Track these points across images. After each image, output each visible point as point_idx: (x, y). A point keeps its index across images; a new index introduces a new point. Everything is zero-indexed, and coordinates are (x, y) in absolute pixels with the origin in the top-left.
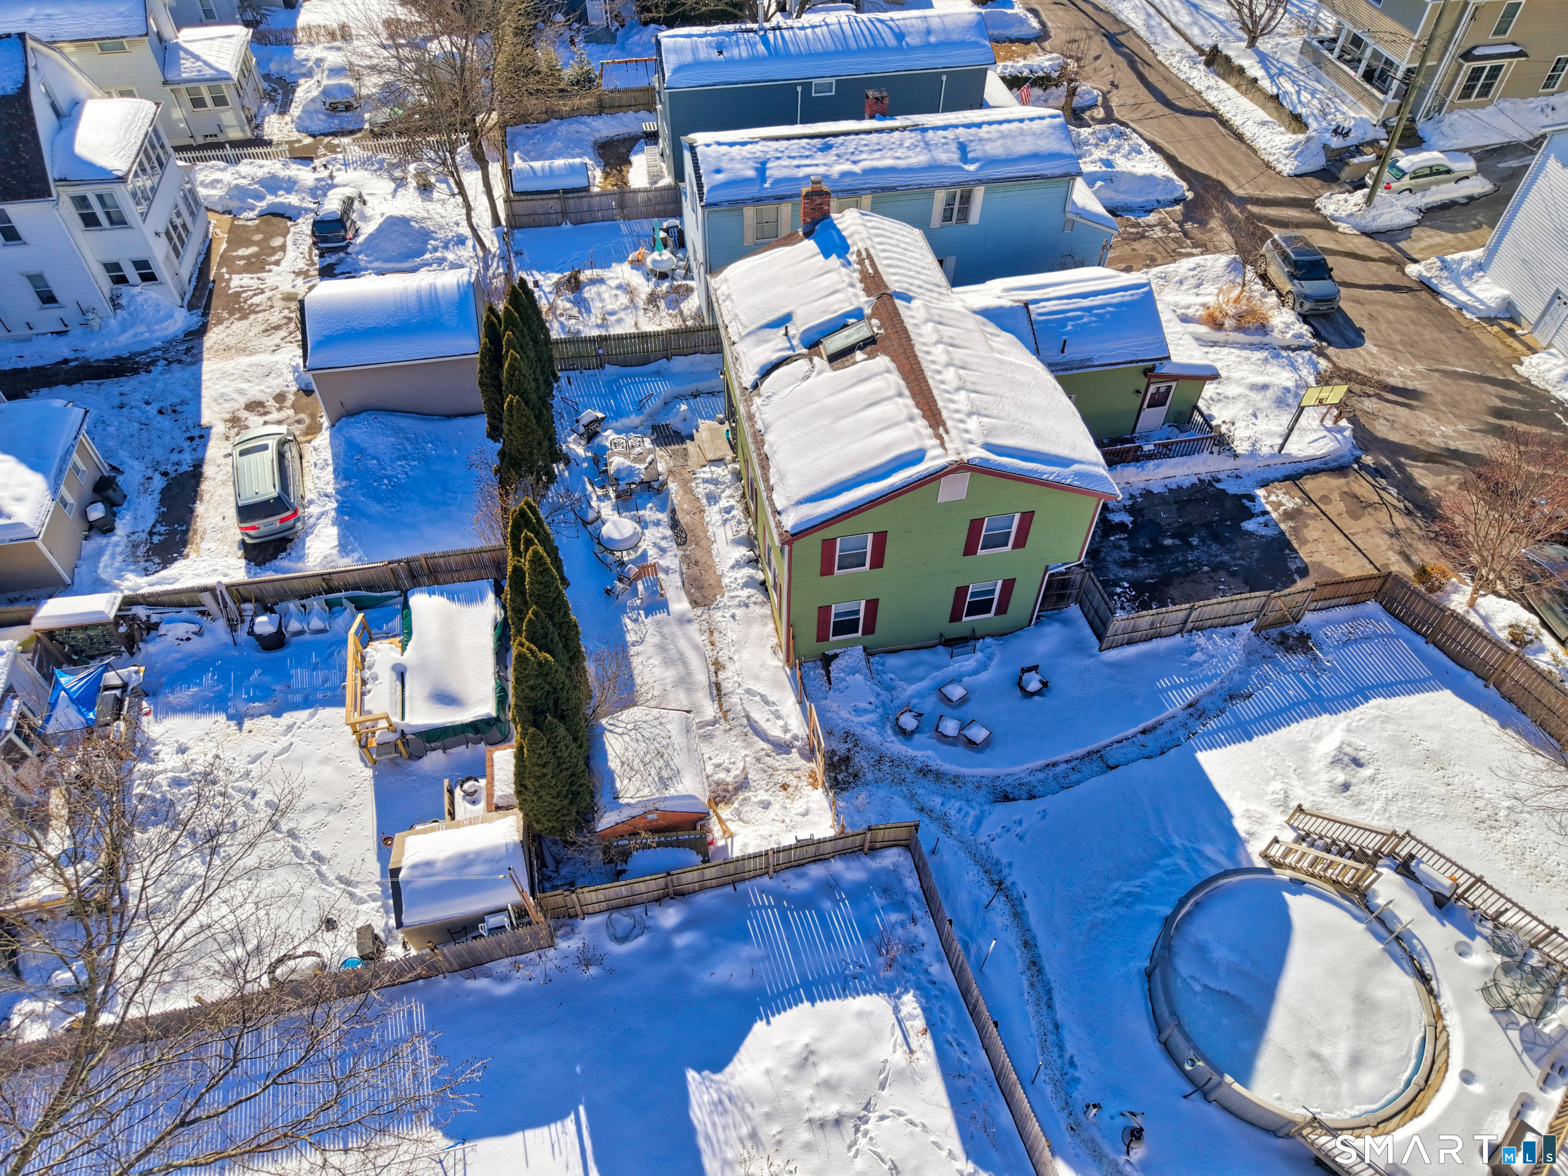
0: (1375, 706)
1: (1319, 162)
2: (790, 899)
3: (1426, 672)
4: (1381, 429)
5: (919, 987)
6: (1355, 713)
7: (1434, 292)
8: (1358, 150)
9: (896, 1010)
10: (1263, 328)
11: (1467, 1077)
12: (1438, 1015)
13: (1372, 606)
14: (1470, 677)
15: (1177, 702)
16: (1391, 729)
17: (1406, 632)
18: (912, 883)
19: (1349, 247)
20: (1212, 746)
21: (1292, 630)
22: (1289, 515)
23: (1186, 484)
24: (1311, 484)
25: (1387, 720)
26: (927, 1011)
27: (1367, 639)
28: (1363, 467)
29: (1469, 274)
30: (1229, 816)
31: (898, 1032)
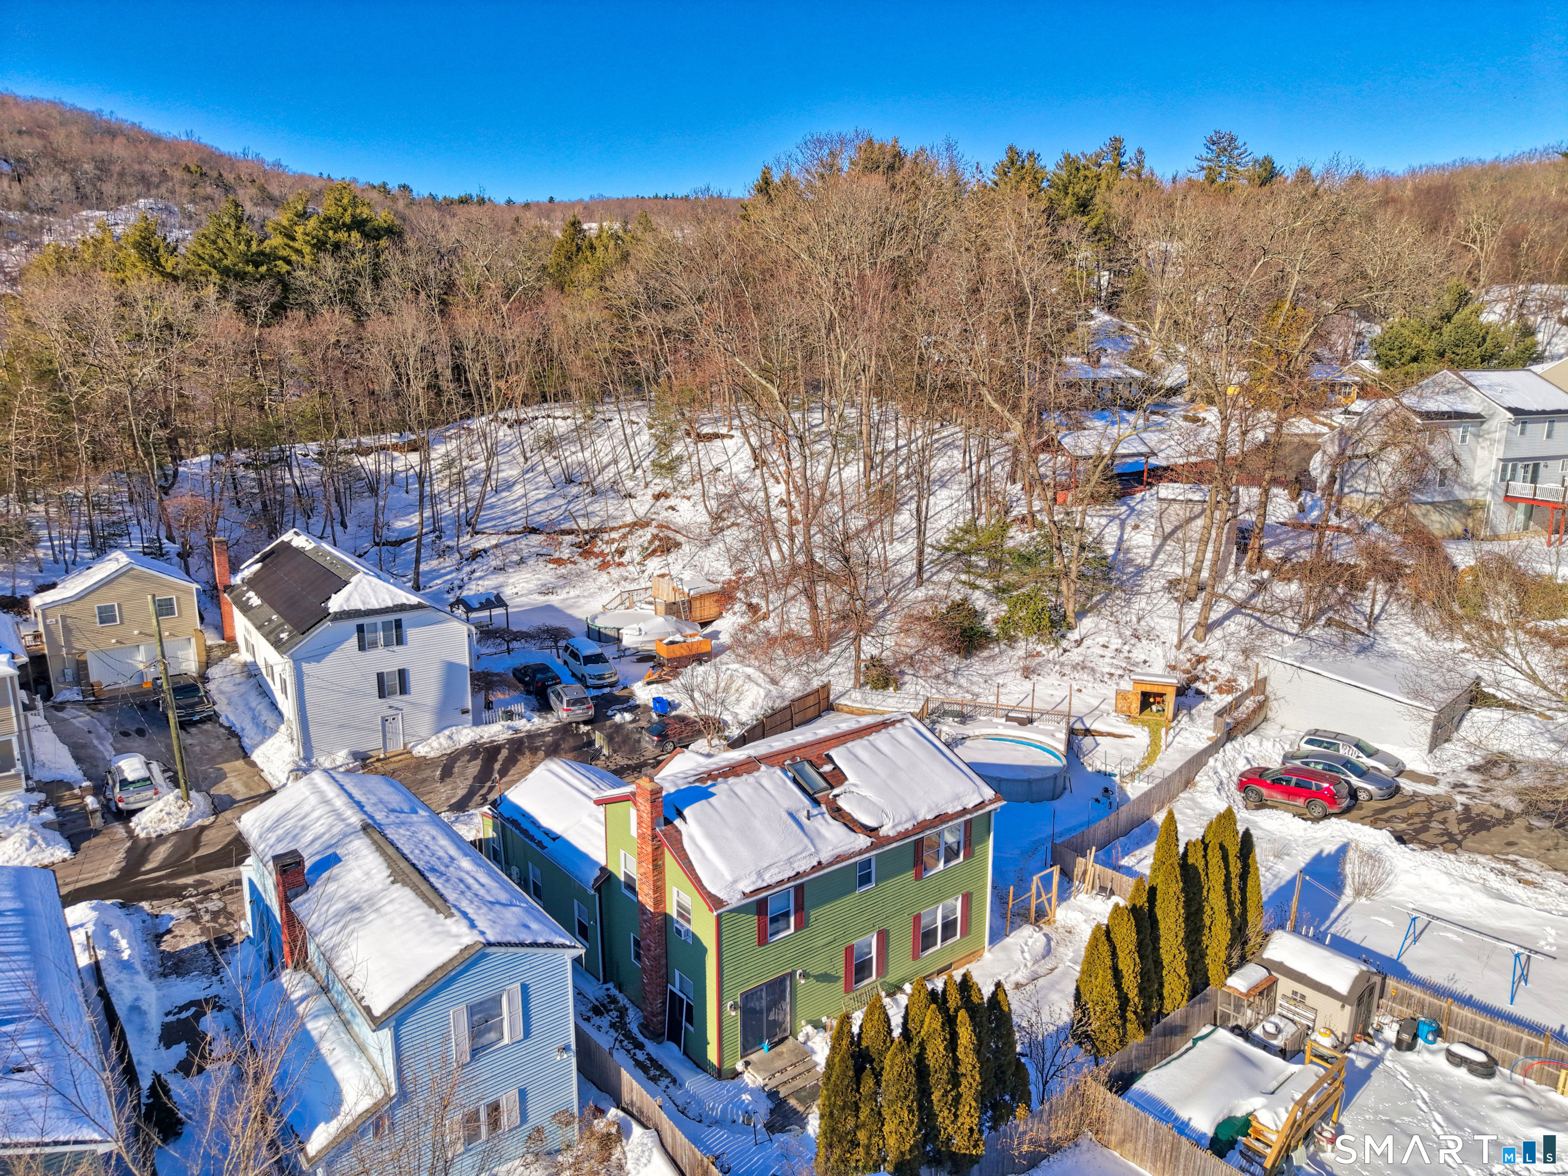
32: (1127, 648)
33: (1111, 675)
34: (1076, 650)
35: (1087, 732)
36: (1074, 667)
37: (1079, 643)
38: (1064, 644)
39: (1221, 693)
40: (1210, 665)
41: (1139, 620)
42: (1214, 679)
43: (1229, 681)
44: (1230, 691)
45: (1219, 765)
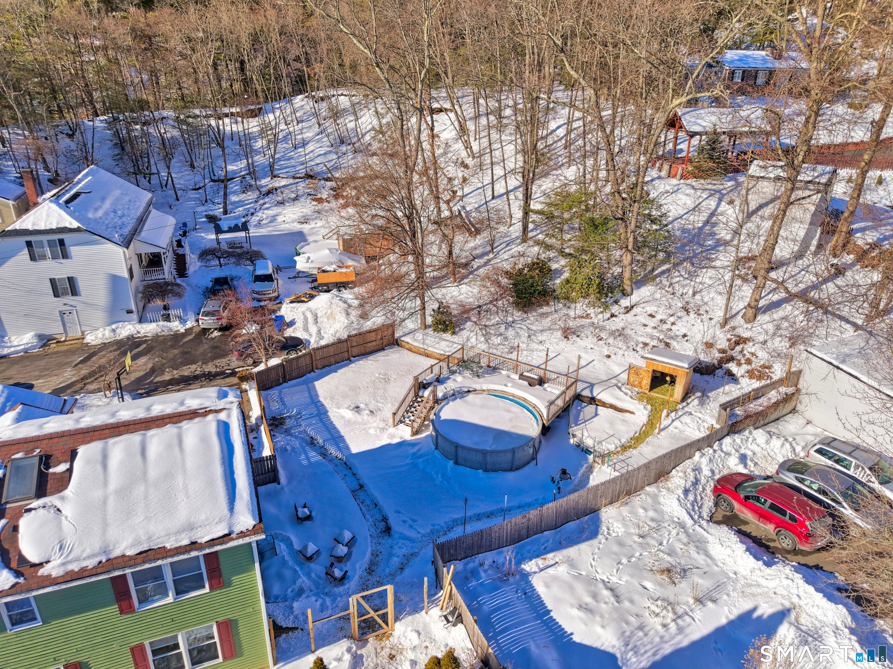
0: (322, 400)
3: (305, 387)
5: (519, 564)
6: (328, 405)
9: (536, 572)
14: (308, 375)
16: (337, 397)
17: (279, 388)
20: (348, 448)
26: (531, 558)
27: (281, 398)
30: (389, 445)
31: (548, 570)
32: (672, 319)
33: (646, 344)
34: (622, 316)
35: (593, 400)
36: (612, 333)
37: (628, 310)
38: (615, 309)
39: (751, 378)
40: (749, 348)
41: (694, 294)
42: (749, 362)
43: (764, 367)
44: (760, 378)
45: (704, 461)
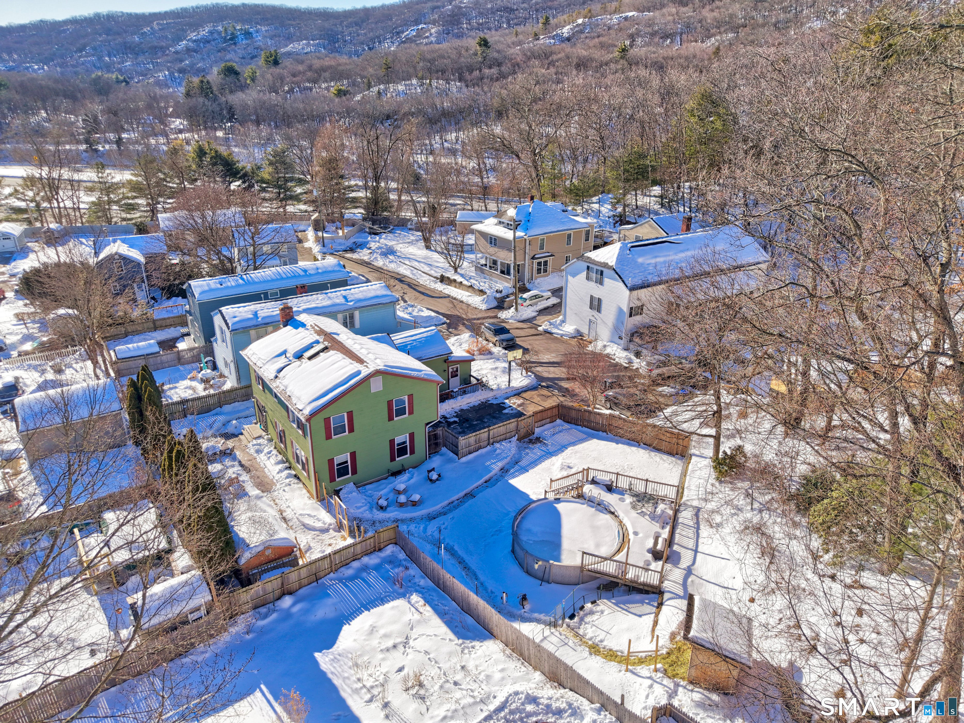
0: (570, 450)
1: (495, 304)
2: (346, 579)
3: (585, 436)
4: (546, 375)
5: (416, 591)
6: (564, 454)
7: (551, 333)
8: (508, 296)
9: (409, 602)
10: (490, 353)
11: (636, 533)
12: (621, 522)
13: (559, 421)
14: (600, 433)
15: (496, 467)
16: (578, 455)
17: (574, 426)
18: (402, 556)
19: (515, 326)
20: (514, 477)
21: (533, 437)
22: (519, 405)
23: (477, 404)
24: (524, 395)
25: (576, 452)
26: (424, 599)
27: (560, 432)
28: (542, 386)
29: (561, 325)
31: (413, 609)
